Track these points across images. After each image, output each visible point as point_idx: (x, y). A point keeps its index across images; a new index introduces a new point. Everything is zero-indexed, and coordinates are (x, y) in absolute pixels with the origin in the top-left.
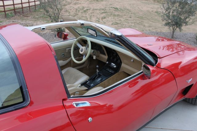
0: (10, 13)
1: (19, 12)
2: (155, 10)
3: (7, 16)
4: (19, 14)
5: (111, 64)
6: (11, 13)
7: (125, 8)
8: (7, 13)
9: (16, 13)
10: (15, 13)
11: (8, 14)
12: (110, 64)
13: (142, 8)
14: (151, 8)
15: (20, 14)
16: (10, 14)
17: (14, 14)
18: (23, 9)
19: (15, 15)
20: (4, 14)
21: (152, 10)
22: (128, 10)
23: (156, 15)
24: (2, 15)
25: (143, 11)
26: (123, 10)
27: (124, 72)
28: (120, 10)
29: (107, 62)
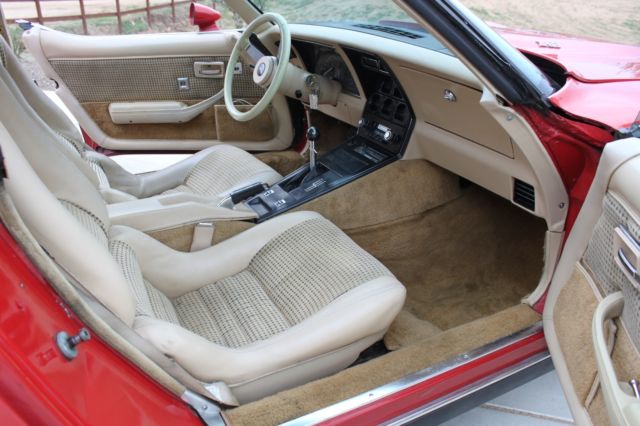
0: (135, 21)
1: (162, 18)
2: (625, 17)
3: (123, 29)
4: (160, 24)
5: (376, 128)
6: (137, 21)
7: (511, 9)
8: (124, 18)
9: (153, 21)
10: (151, 19)
11: (128, 22)
12: (371, 126)
13: (575, 10)
14: (611, 10)
15: (164, 23)
16: (133, 23)
17: (145, 23)
18: (176, 7)
19: (150, 25)
20: (117, 22)
21: (612, 15)
22: (522, 16)
23: (624, 35)
24: (110, 25)
25: (576, 19)
26: (503, 18)
27: (428, 161)
28: (494, 16)
29: (360, 122)
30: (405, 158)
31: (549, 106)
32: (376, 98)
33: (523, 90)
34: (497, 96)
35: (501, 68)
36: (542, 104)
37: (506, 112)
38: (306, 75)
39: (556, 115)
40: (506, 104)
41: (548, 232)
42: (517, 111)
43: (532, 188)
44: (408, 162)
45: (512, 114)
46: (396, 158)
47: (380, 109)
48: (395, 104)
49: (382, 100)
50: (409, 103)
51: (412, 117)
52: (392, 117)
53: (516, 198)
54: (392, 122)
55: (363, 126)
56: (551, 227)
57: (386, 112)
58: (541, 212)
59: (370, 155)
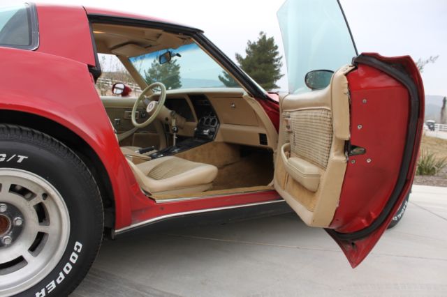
5: (202, 132)
29: (196, 129)
30: (216, 140)
32: (203, 120)
34: (248, 93)
37: (252, 100)
38: (170, 111)
40: (251, 97)
41: (274, 154)
42: (256, 99)
43: (266, 134)
44: (217, 143)
45: (254, 100)
46: (211, 140)
47: (204, 123)
48: (211, 120)
49: (205, 119)
50: (217, 117)
51: (219, 122)
52: (210, 125)
53: (261, 143)
54: (209, 127)
55: (196, 132)
56: (275, 151)
57: (207, 123)
58: (270, 144)
59: (200, 141)
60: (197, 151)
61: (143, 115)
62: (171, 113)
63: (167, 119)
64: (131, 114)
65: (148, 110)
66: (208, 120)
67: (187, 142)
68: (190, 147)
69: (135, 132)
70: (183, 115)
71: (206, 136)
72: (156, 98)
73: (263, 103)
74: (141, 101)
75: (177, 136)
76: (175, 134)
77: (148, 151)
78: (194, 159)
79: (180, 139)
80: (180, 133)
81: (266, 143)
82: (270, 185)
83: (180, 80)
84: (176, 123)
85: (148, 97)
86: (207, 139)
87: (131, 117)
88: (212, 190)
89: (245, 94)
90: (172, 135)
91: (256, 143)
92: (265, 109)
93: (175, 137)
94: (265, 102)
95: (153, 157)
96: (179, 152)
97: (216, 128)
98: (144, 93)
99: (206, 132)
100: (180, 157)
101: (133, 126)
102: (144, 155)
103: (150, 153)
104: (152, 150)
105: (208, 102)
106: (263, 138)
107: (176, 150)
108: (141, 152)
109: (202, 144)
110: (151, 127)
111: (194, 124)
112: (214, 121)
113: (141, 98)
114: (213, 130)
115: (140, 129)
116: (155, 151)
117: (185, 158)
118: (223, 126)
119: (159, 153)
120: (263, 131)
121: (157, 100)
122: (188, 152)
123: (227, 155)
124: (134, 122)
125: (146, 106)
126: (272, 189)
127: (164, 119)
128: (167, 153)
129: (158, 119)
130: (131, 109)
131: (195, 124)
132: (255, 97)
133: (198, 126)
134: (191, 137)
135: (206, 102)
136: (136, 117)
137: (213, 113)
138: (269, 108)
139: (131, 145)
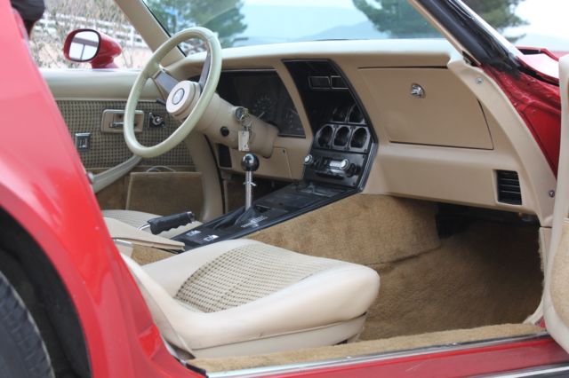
12: (321, 164)
29: (307, 159)
30: (365, 191)
31: (518, 65)
32: (328, 131)
33: (490, 46)
34: (464, 54)
35: (464, 22)
36: (511, 63)
37: (475, 73)
38: (235, 108)
39: (527, 76)
40: (474, 64)
41: (541, 229)
42: (486, 71)
43: (515, 173)
44: (371, 197)
45: (482, 75)
46: (355, 190)
47: (331, 142)
48: (352, 132)
49: (335, 129)
50: (369, 124)
51: (374, 139)
52: (348, 145)
53: (501, 198)
54: (347, 151)
55: (308, 167)
56: (544, 221)
57: (338, 142)
58: (529, 201)
59: (321, 193)
60: (313, 221)
61: (155, 121)
62: (237, 115)
63: (225, 132)
64: (121, 117)
65: (171, 108)
66: (344, 131)
67: (283, 196)
68: (293, 210)
69: (135, 169)
70: (269, 120)
71: (337, 177)
72: (193, 72)
73: (509, 83)
74: (150, 81)
75: (254, 179)
76: (249, 175)
77: (175, 224)
78: (305, 248)
79: (265, 186)
80: (264, 170)
81: (518, 199)
82: (533, 319)
83: (242, 11)
84: (250, 142)
85: (169, 69)
86: (341, 188)
87: (121, 127)
88: (364, 336)
89: (456, 55)
90: (243, 178)
91: (487, 196)
92: (514, 99)
93: (249, 184)
94: (516, 79)
95: (191, 244)
96: (263, 225)
97: (366, 154)
98: (158, 59)
99: (338, 166)
100: (267, 240)
101: (129, 153)
102: (164, 238)
103: (181, 229)
104: (185, 221)
105: (343, 81)
106: (508, 183)
107: (254, 222)
108: (157, 228)
109: (328, 201)
110: (179, 156)
111: (302, 146)
112: (360, 134)
113: (150, 72)
114: (359, 159)
115: (145, 162)
116: (196, 224)
117: (279, 242)
118: (386, 150)
119: (206, 229)
120: (508, 164)
121: (196, 79)
122: (290, 226)
123: (399, 232)
124: (132, 142)
125: (165, 95)
126: (540, 332)
127: (216, 131)
128: (228, 228)
129: (199, 133)
130: (122, 105)
131: (306, 143)
132: (483, 66)
133: (313, 150)
134: (296, 182)
135: (335, 82)
136: (135, 125)
137: (358, 113)
138: (524, 96)
139: (123, 208)
